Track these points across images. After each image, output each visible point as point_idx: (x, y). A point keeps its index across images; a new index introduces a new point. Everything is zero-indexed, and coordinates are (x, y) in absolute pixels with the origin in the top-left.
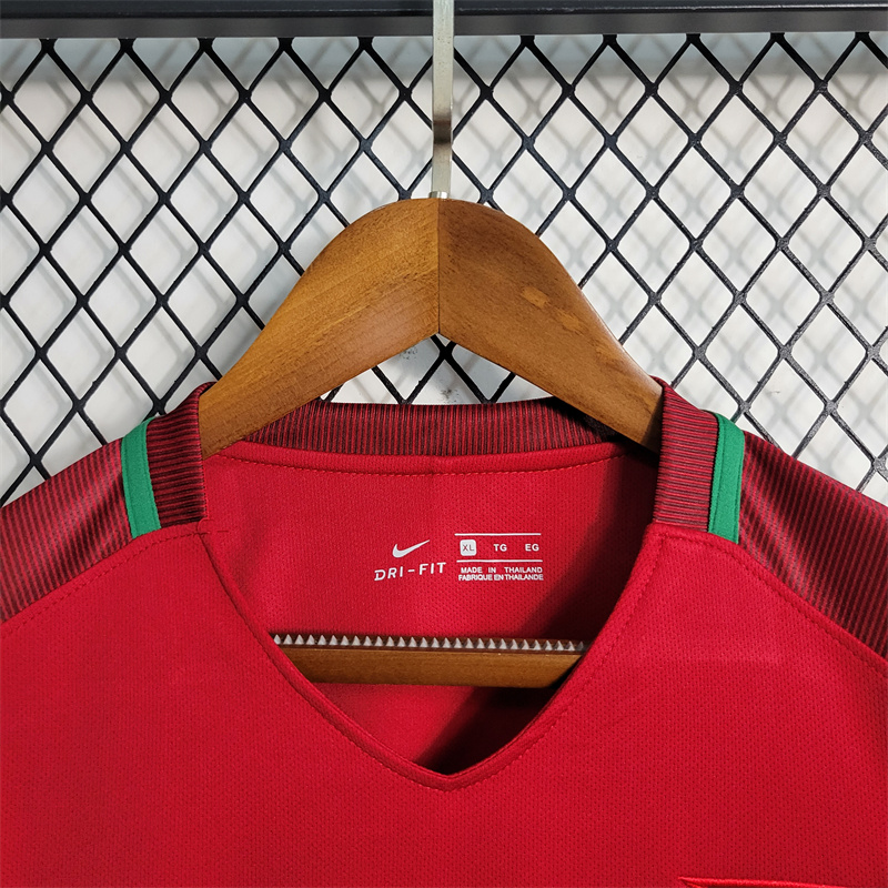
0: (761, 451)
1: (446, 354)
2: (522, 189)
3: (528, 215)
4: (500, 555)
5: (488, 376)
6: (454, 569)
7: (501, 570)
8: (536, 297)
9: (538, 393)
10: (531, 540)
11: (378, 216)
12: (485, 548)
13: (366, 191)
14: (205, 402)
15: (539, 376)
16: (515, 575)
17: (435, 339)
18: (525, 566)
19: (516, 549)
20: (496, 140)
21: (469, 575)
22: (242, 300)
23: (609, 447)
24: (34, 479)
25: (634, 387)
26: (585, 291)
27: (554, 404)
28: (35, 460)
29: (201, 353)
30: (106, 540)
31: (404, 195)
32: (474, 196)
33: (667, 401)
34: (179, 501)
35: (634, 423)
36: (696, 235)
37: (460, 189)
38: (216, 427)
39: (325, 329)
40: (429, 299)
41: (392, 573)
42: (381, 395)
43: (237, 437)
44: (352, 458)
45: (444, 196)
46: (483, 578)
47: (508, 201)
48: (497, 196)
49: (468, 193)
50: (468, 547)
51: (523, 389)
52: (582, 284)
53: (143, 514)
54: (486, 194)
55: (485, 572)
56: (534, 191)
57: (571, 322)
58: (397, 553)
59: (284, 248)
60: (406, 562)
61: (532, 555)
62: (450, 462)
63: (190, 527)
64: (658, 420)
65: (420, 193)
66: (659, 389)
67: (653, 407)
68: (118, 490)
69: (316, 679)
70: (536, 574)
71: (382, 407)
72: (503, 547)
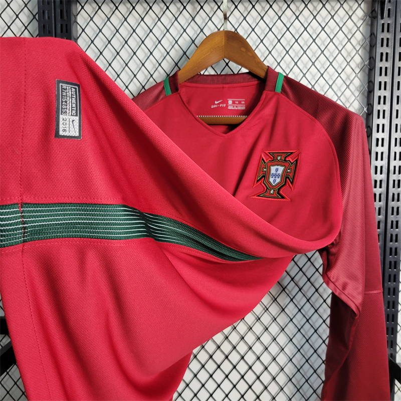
0: (287, 80)
1: (227, 64)
2: (243, 28)
3: (244, 34)
4: (237, 104)
6: (227, 106)
7: (236, 107)
8: (243, 49)
9: (247, 71)
10: (243, 101)
11: (212, 35)
12: (234, 102)
14: (179, 73)
16: (239, 108)
18: (241, 106)
19: (240, 102)
20: (238, 17)
21: (230, 108)
22: (185, 53)
24: (143, 90)
26: (255, 51)
27: (250, 73)
28: (143, 87)
29: (176, 65)
30: (162, 97)
31: (219, 30)
32: (233, 30)
33: (269, 70)
35: (262, 74)
36: (279, 39)
37: (229, 28)
38: (181, 78)
39: (203, 57)
40: (222, 51)
41: (215, 106)
42: (213, 73)
43: (183, 81)
45: (226, 30)
46: (233, 109)
47: (241, 32)
48: (238, 30)
50: (230, 102)
53: (168, 91)
54: (236, 30)
55: (233, 107)
56: (246, 29)
57: (250, 54)
58: (216, 103)
59: (193, 42)
60: (218, 104)
61: (243, 104)
62: (227, 86)
63: (177, 93)
64: (267, 73)
65: (222, 29)
67: (266, 70)
68: (164, 88)
70: (243, 108)
72: (237, 102)
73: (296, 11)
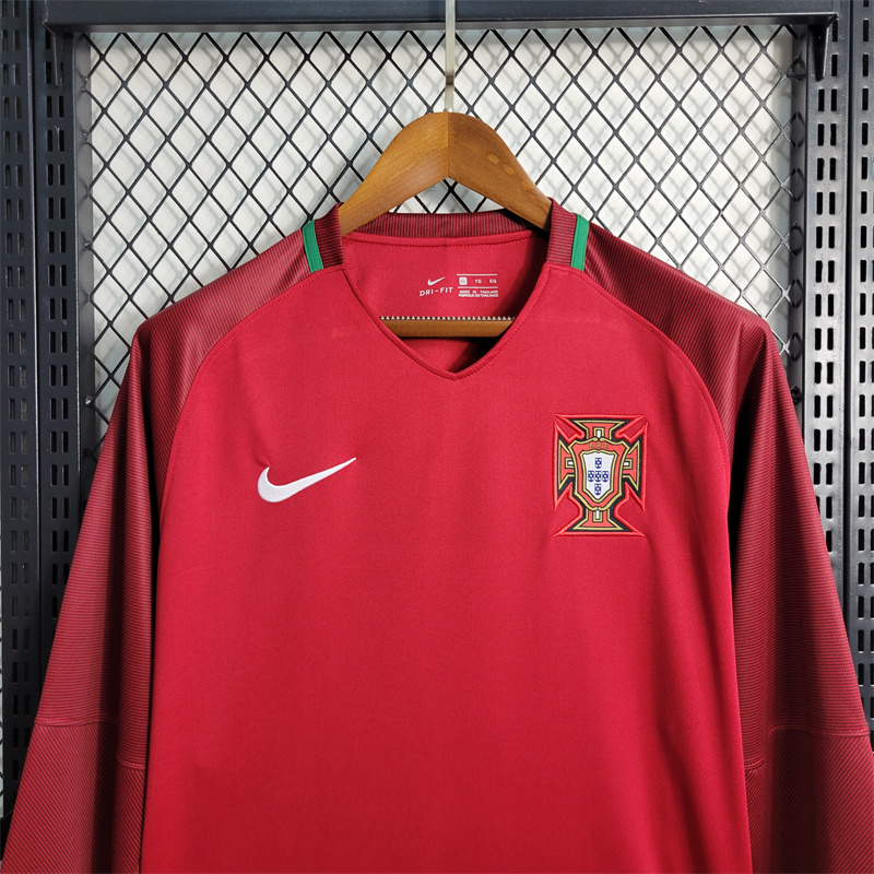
1: (451, 190)
2: (489, 105)
3: (491, 118)
4: (478, 285)
5: (473, 199)
6: (456, 291)
7: (478, 292)
8: (493, 159)
10: (493, 278)
12: (471, 281)
13: (409, 106)
14: (340, 213)
15: (495, 196)
16: (485, 294)
17: (445, 181)
18: (490, 290)
19: (486, 282)
20: (475, 77)
21: (463, 294)
22: (349, 164)
23: (529, 232)
25: (539, 201)
26: (518, 159)
27: (505, 213)
28: (250, 245)
29: (330, 191)
30: (299, 274)
31: (430, 109)
32: (464, 110)
33: (553, 209)
34: (332, 255)
35: (539, 219)
36: (574, 128)
38: (347, 222)
39: (396, 175)
40: (444, 161)
41: (428, 292)
42: (418, 209)
44: (408, 239)
45: (450, 111)
46: (470, 296)
47: (482, 112)
48: (476, 109)
49: (461, 107)
50: (463, 281)
51: (490, 205)
52: (517, 155)
53: (315, 261)
54: (471, 108)
55: (471, 293)
56: (495, 107)
57: (510, 171)
58: (430, 283)
59: (370, 137)
60: (433, 287)
61: (493, 285)
62: (454, 241)
63: (338, 266)
64: (550, 217)
65: (438, 109)
66: (550, 202)
67: (547, 209)
68: (303, 251)
69: (402, 338)
70: (495, 294)
71: (422, 215)
72: (480, 281)
73: (613, 63)
